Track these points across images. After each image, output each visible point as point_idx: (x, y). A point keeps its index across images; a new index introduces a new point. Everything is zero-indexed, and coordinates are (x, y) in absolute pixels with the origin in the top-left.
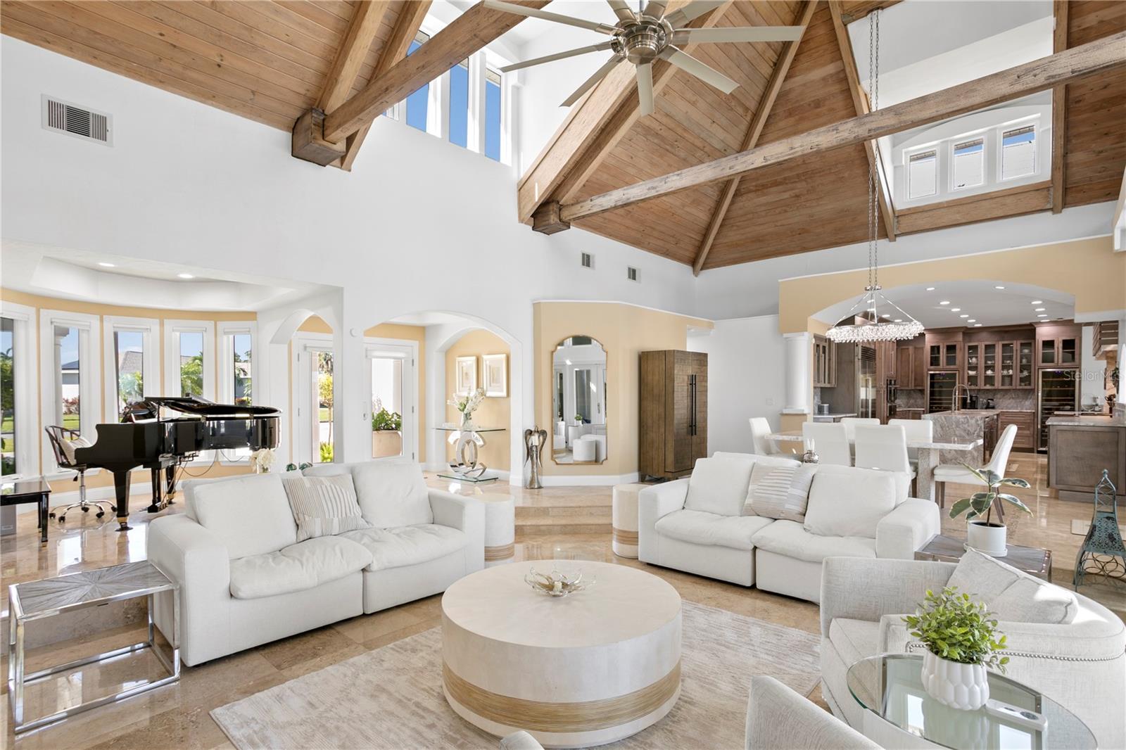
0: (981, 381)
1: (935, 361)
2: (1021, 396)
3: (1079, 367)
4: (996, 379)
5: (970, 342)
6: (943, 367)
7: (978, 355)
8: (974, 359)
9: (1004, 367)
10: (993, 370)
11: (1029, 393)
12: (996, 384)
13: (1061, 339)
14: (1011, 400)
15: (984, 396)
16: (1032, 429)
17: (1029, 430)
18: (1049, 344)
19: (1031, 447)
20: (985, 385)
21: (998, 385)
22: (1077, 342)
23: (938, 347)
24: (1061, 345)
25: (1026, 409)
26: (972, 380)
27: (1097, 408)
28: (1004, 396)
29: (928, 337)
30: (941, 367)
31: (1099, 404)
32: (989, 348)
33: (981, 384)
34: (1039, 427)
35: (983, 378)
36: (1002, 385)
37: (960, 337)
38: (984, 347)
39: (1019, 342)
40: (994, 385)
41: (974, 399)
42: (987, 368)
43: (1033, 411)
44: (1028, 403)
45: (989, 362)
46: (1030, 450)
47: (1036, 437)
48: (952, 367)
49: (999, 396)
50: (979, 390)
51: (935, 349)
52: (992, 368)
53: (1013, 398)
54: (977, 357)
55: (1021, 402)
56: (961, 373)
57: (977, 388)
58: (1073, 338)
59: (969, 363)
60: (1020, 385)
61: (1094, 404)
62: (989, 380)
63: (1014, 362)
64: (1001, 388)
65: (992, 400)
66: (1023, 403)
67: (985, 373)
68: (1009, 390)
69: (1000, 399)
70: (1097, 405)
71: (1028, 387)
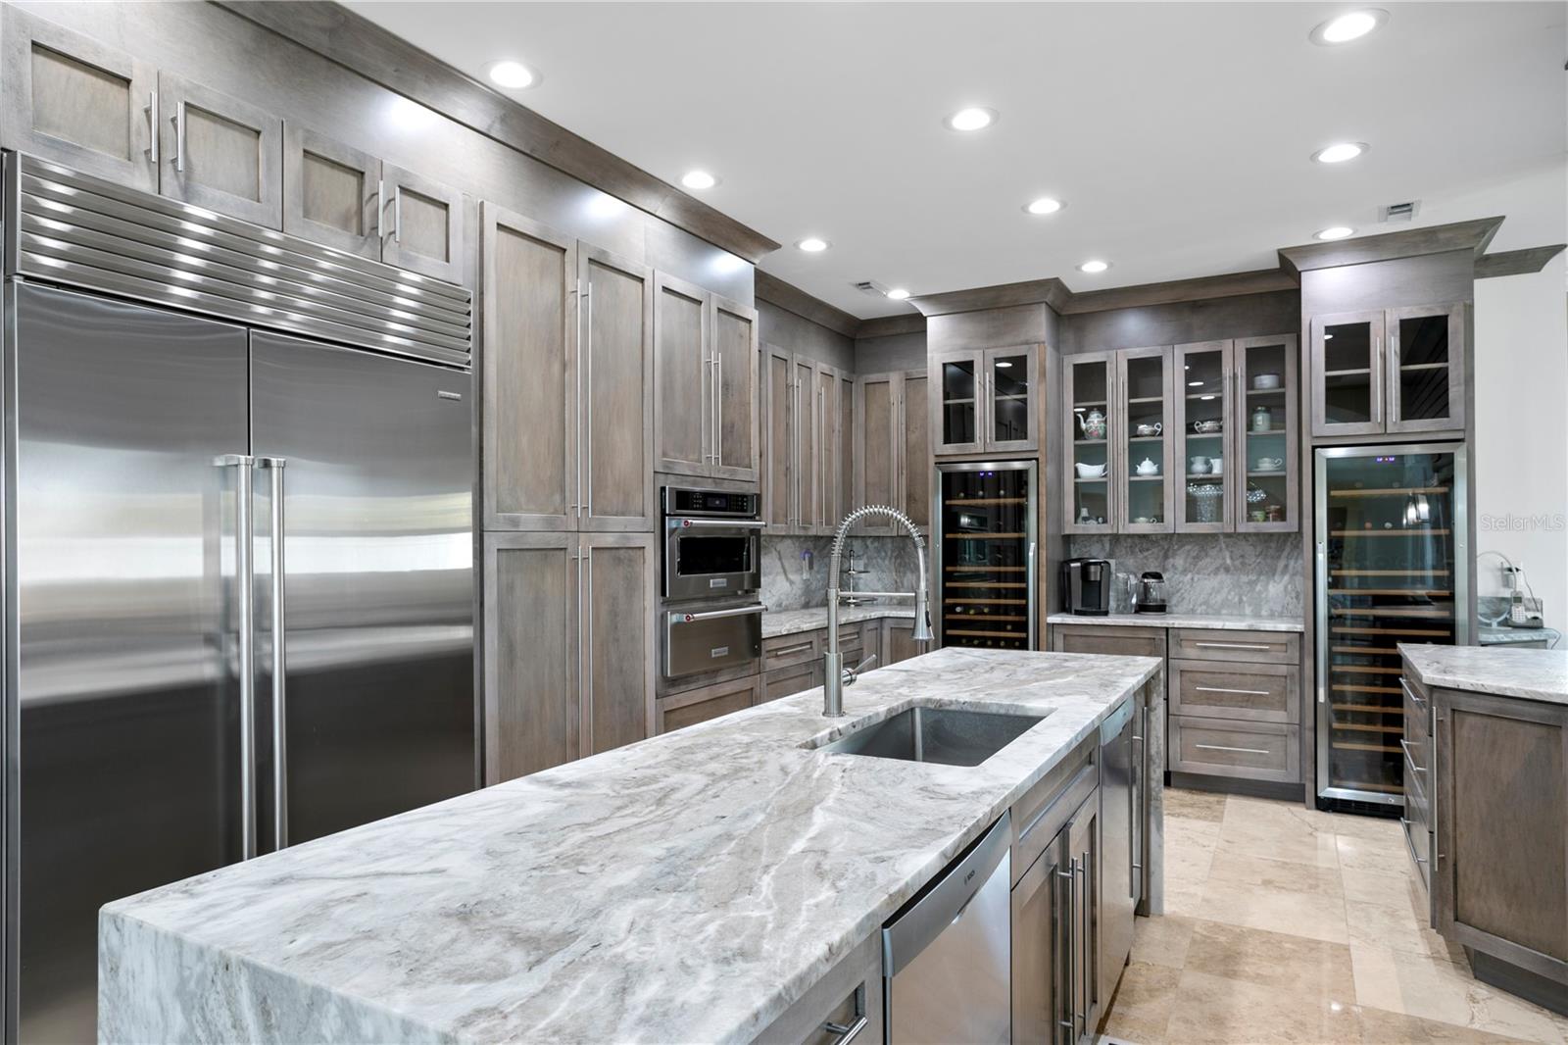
0: (1118, 501)
1: (958, 424)
2: (1251, 560)
3: (1464, 437)
4: (1168, 489)
5: (1080, 350)
6: (985, 452)
7: (1109, 403)
8: (1095, 418)
9: (1192, 449)
10: (1158, 460)
11: (1280, 550)
12: (1168, 515)
13: (1394, 318)
14: (1222, 576)
15: (1130, 562)
16: (1294, 703)
17: (1284, 707)
18: (1350, 342)
19: (1294, 779)
20: (1132, 521)
21: (1174, 518)
22: (1454, 325)
23: (967, 367)
24: (1394, 344)
25: (1272, 616)
26: (1091, 498)
27: (1520, 615)
28: (1197, 558)
29: (937, 327)
30: (978, 445)
31: (1526, 595)
32: (1144, 371)
33: (1122, 521)
34: (1322, 698)
35: (1124, 491)
36: (1191, 517)
37: (1039, 325)
38: (1124, 368)
39: (1242, 345)
40: (1160, 519)
41: (1095, 573)
42: (1138, 451)
43: (1300, 628)
44: (1276, 589)
45: (1144, 428)
46: (1289, 794)
47: (1309, 735)
48: (1015, 445)
49: (1179, 561)
50: (1116, 538)
51: (959, 378)
52: (1151, 449)
53: (1227, 570)
54: (1103, 410)
55: (1252, 583)
56: (1048, 471)
57: (1106, 529)
58: (1439, 312)
59: (1079, 434)
60: (1250, 518)
61: (1507, 593)
62: (1147, 497)
63: (1228, 424)
64: (1185, 528)
65: (1158, 576)
66: (1258, 588)
67: (1133, 471)
68: (1214, 536)
69: (1185, 572)
70: (1518, 600)
71: (1275, 527)
